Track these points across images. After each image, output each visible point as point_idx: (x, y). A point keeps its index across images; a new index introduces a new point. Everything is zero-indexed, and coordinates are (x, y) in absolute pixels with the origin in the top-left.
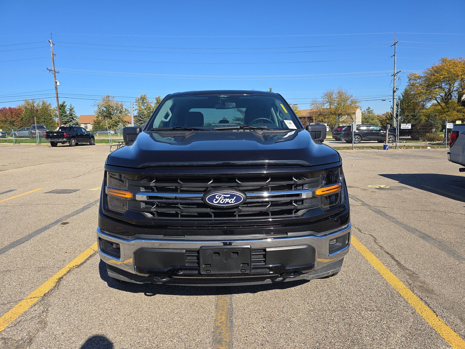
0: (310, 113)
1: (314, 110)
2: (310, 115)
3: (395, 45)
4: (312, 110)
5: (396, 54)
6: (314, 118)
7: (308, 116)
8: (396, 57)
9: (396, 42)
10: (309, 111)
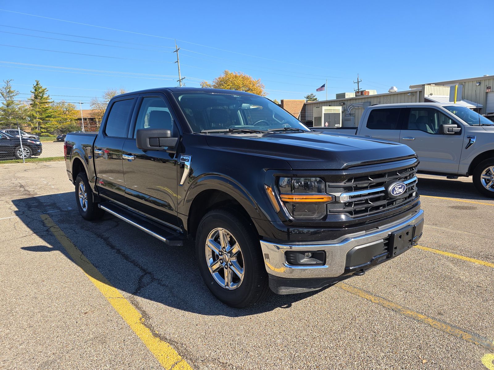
0: (90, 114)
1: (96, 111)
2: (92, 116)
3: (177, 51)
4: (93, 110)
5: (178, 61)
6: (97, 120)
7: (89, 117)
8: (179, 64)
9: (178, 48)
10: (90, 112)
